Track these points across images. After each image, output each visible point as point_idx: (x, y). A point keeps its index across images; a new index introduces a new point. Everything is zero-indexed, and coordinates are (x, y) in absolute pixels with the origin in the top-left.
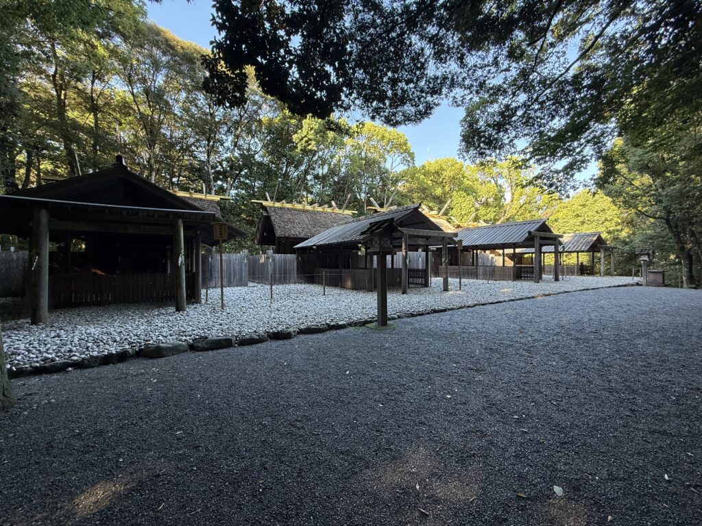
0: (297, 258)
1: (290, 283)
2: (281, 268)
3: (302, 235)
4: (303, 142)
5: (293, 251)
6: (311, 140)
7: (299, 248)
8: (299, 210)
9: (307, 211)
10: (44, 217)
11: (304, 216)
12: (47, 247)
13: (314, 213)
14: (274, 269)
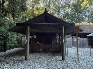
0: (88, 40)
1: (85, 48)
2: (82, 43)
3: (88, 32)
4: (85, 5)
5: (86, 37)
6: (87, 4)
7: (88, 37)
8: (85, 25)
9: (87, 25)
10: (29, 28)
11: (87, 27)
12: (29, 37)
13: (89, 25)
14: (80, 43)
